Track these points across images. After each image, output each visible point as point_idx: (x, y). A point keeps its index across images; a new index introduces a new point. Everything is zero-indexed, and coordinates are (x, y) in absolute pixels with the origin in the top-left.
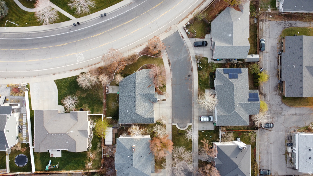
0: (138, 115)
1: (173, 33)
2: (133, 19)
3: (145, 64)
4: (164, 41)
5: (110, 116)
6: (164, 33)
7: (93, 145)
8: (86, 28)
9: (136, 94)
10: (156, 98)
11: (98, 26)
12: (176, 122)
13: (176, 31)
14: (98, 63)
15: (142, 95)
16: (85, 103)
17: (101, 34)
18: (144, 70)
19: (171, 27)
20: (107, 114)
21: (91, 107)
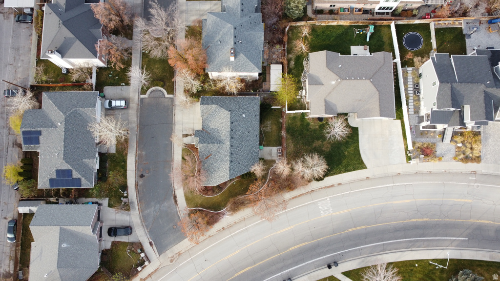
0: (226, 109)
1: (168, 252)
2: (236, 275)
3: (216, 197)
4: (182, 237)
5: (275, 110)
6: (183, 251)
7: (302, 64)
8: (317, 259)
9: (228, 143)
10: (197, 137)
11: (297, 263)
12: (166, 100)
13: (163, 254)
14: (296, 197)
15: (220, 142)
16: (315, 130)
17: (291, 249)
18: (216, 185)
19: (171, 261)
20: (280, 113)
21: (305, 124)
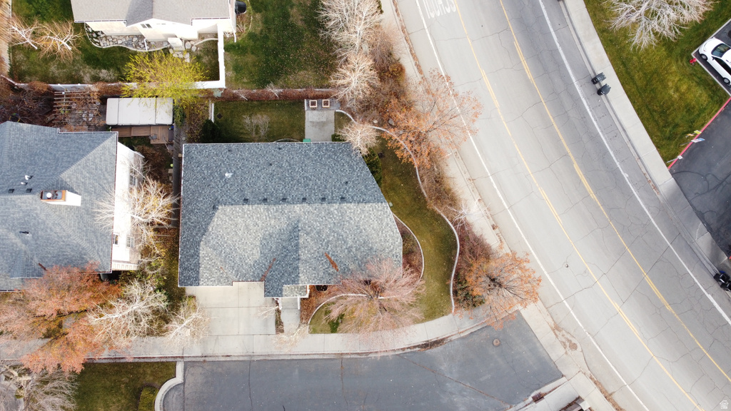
0: (211, 218)
1: (554, 357)
2: (593, 196)
3: (425, 247)
4: (517, 322)
5: (218, 116)
6: (550, 319)
7: (108, 51)
8: (549, 22)
9: (298, 208)
10: (281, 290)
11: (560, 65)
12: (190, 379)
13: (560, 368)
14: (418, 66)
15: (294, 231)
16: (266, 21)
17: (530, 76)
18: (400, 240)
19: (574, 347)
20: (226, 101)
21: (252, 43)
